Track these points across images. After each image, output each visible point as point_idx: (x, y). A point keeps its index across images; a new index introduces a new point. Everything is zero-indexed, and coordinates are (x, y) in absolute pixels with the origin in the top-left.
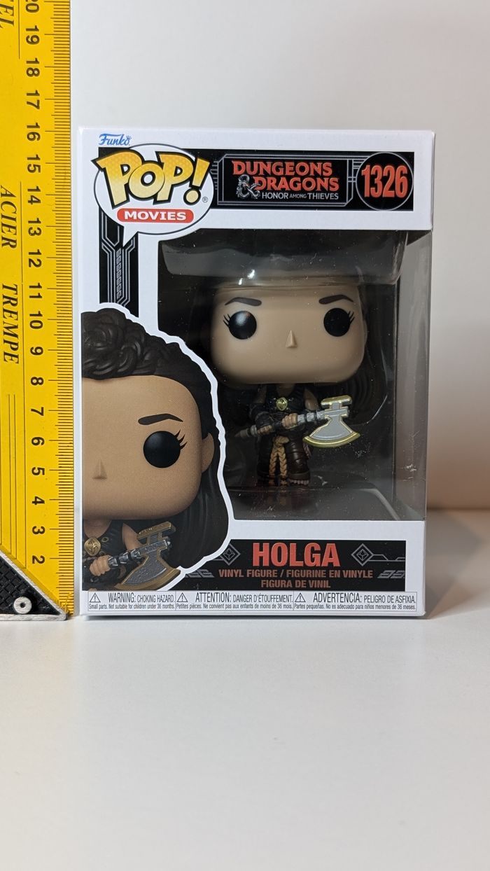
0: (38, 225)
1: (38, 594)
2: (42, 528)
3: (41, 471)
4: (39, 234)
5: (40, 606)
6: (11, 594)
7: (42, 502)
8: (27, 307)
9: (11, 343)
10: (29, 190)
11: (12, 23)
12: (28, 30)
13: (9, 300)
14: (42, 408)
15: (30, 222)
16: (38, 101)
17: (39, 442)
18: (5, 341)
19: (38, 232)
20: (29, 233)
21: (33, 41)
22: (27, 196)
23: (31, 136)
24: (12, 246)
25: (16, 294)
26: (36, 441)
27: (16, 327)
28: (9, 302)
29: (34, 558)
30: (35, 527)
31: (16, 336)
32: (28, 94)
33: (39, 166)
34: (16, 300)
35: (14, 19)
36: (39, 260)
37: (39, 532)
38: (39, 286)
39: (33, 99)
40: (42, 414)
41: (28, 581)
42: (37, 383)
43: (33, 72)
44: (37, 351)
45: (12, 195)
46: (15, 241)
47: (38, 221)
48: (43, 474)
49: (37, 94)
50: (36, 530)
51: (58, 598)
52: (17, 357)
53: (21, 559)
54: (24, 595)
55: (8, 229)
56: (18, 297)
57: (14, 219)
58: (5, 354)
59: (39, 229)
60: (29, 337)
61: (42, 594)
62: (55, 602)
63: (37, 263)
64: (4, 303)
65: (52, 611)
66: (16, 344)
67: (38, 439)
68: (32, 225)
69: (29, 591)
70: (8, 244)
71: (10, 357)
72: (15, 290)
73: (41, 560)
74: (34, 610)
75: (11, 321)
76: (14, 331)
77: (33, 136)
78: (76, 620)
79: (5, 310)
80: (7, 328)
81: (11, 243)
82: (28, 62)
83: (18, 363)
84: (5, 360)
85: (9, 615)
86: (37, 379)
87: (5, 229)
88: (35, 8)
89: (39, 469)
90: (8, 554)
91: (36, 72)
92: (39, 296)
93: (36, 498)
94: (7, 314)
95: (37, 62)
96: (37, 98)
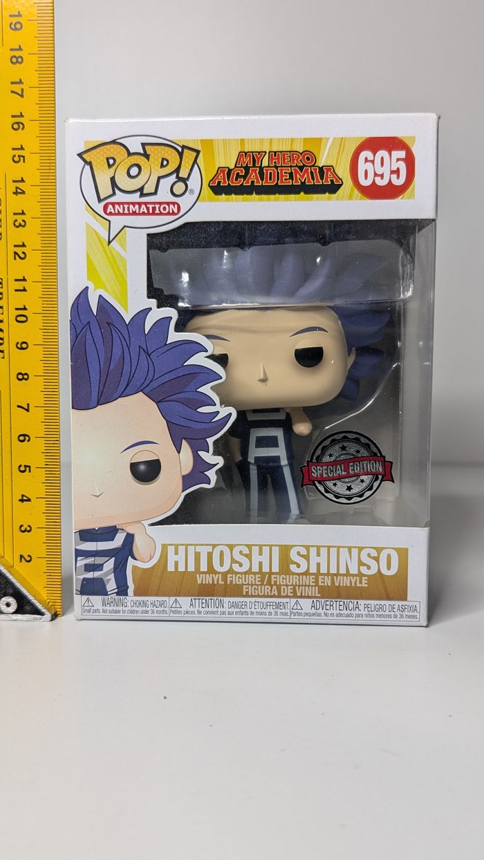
0: (23, 217)
1: (24, 595)
2: (29, 525)
3: (28, 468)
4: (24, 226)
5: (25, 606)
7: (29, 500)
8: (13, 301)
10: (14, 181)
12: (10, 16)
14: (28, 405)
15: (14, 214)
16: (22, 90)
17: (25, 439)
19: (23, 224)
20: (14, 225)
21: (17, 27)
22: (12, 187)
23: (16, 126)
25: (2, 288)
26: (22, 438)
27: (2, 322)
29: (21, 556)
30: (22, 526)
31: (2, 330)
32: (12, 83)
33: (24, 157)
34: (2, 294)
36: (24, 253)
37: (26, 530)
38: (24, 280)
39: (17, 88)
40: (28, 410)
42: (23, 378)
43: (17, 60)
44: (22, 346)
46: (0, 234)
47: (23, 213)
48: (30, 472)
49: (21, 82)
50: (23, 528)
51: (46, 597)
52: (3, 352)
53: (9, 558)
54: (10, 595)
56: (4, 291)
59: (24, 221)
60: (15, 333)
61: (27, 595)
62: (40, 602)
65: (37, 611)
66: (2, 339)
67: (24, 435)
68: (16, 217)
69: (15, 591)
72: (1, 284)
73: (28, 559)
74: (20, 610)
77: (18, 126)
82: (11, 50)
83: (3, 358)
86: (23, 375)
89: (25, 466)
91: (20, 60)
92: (24, 290)
93: (23, 496)
95: (20, 49)
96: (21, 86)
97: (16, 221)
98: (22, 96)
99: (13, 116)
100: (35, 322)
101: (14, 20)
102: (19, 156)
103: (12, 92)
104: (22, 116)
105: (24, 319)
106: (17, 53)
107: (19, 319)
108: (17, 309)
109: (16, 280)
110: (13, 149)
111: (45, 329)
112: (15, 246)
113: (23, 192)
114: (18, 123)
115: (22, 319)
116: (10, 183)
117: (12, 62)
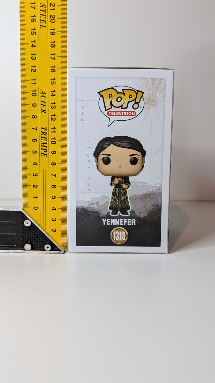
0: (54, 105)
1: (53, 243)
2: (55, 219)
3: (55, 198)
4: (55, 108)
5: (54, 248)
6: (44, 243)
7: (55, 209)
8: (50, 136)
9: (44, 149)
10: (51, 91)
11: (45, 27)
12: (51, 30)
13: (43, 133)
14: (56, 174)
15: (51, 103)
16: (55, 57)
17: (54, 187)
18: (42, 149)
19: (54, 107)
20: (51, 107)
21: (53, 34)
22: (50, 93)
23: (52, 71)
24: (45, 113)
25: (46, 131)
26: (53, 186)
27: (46, 143)
28: (44, 134)
29: (52, 230)
30: (53, 219)
31: (46, 147)
32: (51, 55)
33: (55, 82)
34: (46, 133)
35: (46, 25)
36: (54, 118)
37: (54, 220)
38: (55, 128)
39: (53, 57)
40: (55, 176)
41: (50, 238)
42: (54, 165)
43: (53, 46)
44: (54, 153)
45: (45, 93)
46: (46, 111)
47: (54, 103)
48: (56, 199)
49: (54, 54)
50: (53, 220)
51: (61, 245)
52: (46, 155)
53: (47, 230)
54: (48, 244)
55: (43, 106)
56: (47, 132)
57: (46, 102)
58: (42, 153)
59: (55, 106)
60: (51, 148)
61: (55, 243)
62: (60, 247)
63: (54, 119)
64: (42, 134)
65: (59, 250)
66: (46, 150)
67: (54, 185)
68: (52, 105)
69: (50, 242)
70: (43, 112)
71: (44, 155)
72: (46, 129)
73: (55, 231)
74: (52, 250)
75: (44, 141)
76: (45, 145)
77: (53, 71)
78: (67, 253)
79: (42, 137)
80: (43, 144)
81: (44, 111)
82: (51, 42)
83: (46, 157)
84: (42, 156)
85: (42, 251)
86: (54, 163)
87: (42, 106)
88: (54, 21)
89: (54, 197)
90: (43, 228)
91: (54, 46)
92: (55, 132)
93: (53, 208)
94: (43, 138)
95: (54, 42)
96: (54, 56)
97: (52, 106)
98: (55, 59)
99: (51, 67)
100: (59, 144)
101: (52, 31)
102: (53, 82)
103: (51, 58)
104: (54, 67)
105: (55, 143)
106: (53, 44)
107: (53, 142)
108: (52, 139)
109: (52, 128)
110: (51, 79)
111: (62, 146)
112: (51, 115)
113: (55, 95)
114: (53, 70)
115: (54, 142)
116: (49, 91)
117: (51, 47)
